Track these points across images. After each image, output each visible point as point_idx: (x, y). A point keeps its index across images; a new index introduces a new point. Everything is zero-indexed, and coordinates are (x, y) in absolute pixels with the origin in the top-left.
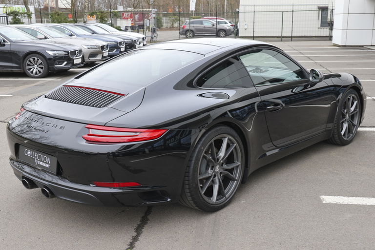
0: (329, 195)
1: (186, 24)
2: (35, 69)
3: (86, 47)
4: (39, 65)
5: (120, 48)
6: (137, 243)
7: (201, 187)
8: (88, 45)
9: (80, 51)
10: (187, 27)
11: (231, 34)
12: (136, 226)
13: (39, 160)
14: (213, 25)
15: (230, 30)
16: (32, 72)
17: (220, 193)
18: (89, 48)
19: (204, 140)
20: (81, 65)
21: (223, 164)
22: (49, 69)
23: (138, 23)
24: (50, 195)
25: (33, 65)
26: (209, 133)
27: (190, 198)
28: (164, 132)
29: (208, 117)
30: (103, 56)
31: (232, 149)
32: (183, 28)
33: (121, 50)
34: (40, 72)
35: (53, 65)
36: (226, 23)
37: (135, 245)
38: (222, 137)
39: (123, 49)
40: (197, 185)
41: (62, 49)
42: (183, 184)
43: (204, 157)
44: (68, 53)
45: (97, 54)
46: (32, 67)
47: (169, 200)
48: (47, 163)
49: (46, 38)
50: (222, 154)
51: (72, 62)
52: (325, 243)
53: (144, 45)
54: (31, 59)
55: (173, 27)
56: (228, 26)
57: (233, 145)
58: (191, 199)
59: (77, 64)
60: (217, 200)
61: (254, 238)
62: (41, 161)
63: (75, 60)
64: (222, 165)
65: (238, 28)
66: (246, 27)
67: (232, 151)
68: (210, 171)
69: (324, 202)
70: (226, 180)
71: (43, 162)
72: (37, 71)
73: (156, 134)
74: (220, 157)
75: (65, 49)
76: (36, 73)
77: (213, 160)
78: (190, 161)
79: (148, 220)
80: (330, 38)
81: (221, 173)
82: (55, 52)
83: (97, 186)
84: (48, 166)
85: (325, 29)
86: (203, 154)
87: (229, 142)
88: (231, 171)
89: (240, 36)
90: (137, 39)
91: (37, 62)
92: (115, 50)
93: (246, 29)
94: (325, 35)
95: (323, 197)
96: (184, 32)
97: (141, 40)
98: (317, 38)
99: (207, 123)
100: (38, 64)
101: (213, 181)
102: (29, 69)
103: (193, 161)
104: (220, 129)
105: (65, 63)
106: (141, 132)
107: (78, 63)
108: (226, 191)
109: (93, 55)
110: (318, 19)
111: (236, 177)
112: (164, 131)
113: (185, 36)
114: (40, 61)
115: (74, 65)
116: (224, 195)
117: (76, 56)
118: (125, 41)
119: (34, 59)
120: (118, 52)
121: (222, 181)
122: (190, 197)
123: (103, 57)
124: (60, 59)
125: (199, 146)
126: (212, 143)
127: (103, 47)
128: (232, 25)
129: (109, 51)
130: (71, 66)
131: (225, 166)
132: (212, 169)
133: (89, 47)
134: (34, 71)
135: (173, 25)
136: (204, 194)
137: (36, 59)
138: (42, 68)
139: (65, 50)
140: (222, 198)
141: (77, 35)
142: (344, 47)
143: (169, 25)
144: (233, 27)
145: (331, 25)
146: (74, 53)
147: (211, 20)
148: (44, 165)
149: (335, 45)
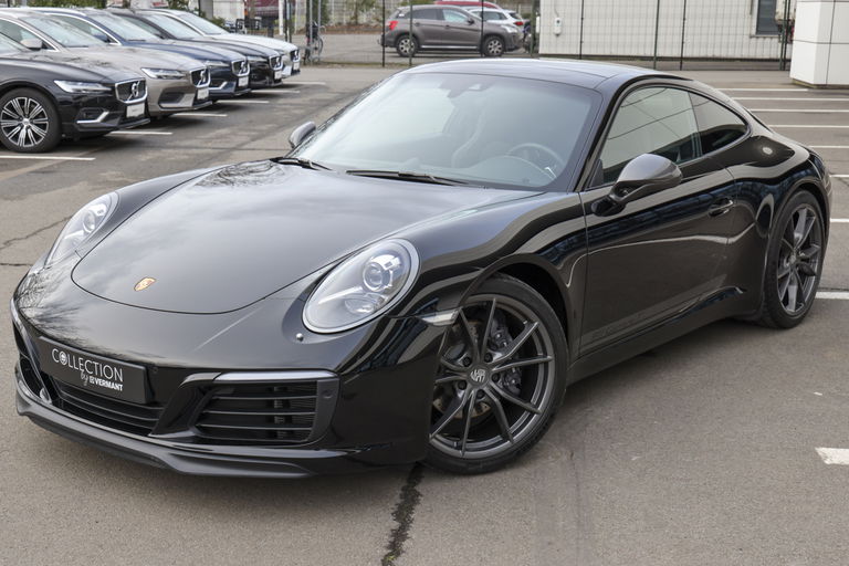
0: (838, 447)
1: (397, 17)
2: (26, 128)
3: (153, 74)
4: (37, 117)
5: (237, 79)
6: (406, 544)
8: (158, 70)
9: (143, 84)
10: (403, 25)
11: (517, 48)
12: (392, 506)
14: (472, 22)
15: (514, 35)
16: (16, 137)
18: (159, 77)
20: (144, 121)
22: (61, 129)
23: (260, 9)
25: (20, 119)
30: (196, 97)
32: (391, 27)
33: (240, 85)
34: (37, 137)
35: (74, 120)
36: (502, 17)
37: (404, 548)
39: (243, 82)
41: (99, 79)
44: (113, 88)
45: (183, 94)
46: (17, 123)
49: (45, 46)
51: (122, 112)
52: (844, 548)
53: (294, 72)
54: (15, 103)
55: (357, 23)
56: (508, 24)
59: (133, 119)
61: (678, 537)
63: (129, 108)
65: (537, 30)
66: (557, 30)
69: (828, 462)
72: (31, 135)
75: (105, 77)
76: (27, 140)
79: (419, 494)
80: (784, 64)
82: (80, 86)
85: (768, 40)
89: (540, 52)
90: (278, 54)
91: (31, 109)
92: (225, 83)
93: (558, 35)
94: (767, 57)
95: (822, 451)
96: (392, 40)
97: (286, 58)
98: (746, 63)
100: (32, 116)
102: (9, 129)
105: (105, 114)
107: (136, 114)
109: (171, 95)
110: (751, 13)
113: (394, 49)
114: (38, 109)
115: (127, 122)
117: (133, 98)
118: (250, 59)
119: (22, 102)
120: (231, 90)
123: (196, 102)
124: (92, 104)
127: (196, 75)
128: (517, 24)
129: (210, 86)
130: (120, 123)
133: (160, 73)
134: (22, 135)
135: (356, 17)
137: (28, 101)
138: (43, 127)
139: (105, 81)
141: (122, 40)
142: (823, 88)
143: (346, 19)
144: (521, 29)
145: (786, 30)
146: (126, 88)
147: (464, 9)
149: (797, 84)
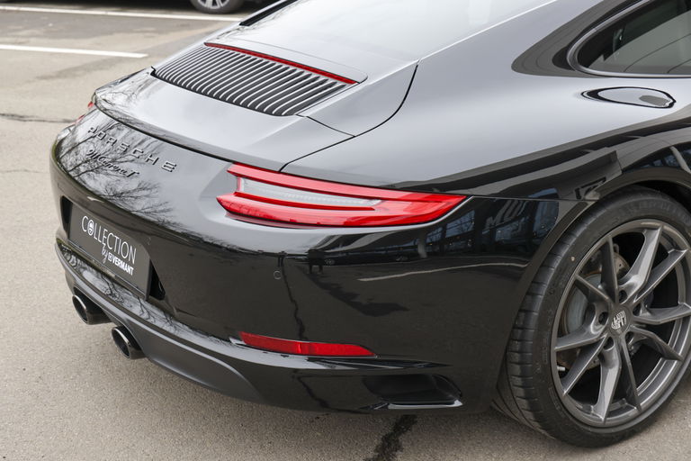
7: (560, 372)
13: (112, 251)
17: (623, 392)
19: (583, 235)
21: (638, 307)
24: (130, 349)
26: (599, 214)
27: (524, 403)
28: (453, 204)
29: (610, 160)
31: (672, 263)
38: (643, 228)
40: (548, 368)
42: (506, 360)
43: (577, 284)
47: (457, 403)
48: (127, 262)
50: (637, 279)
57: (676, 253)
58: (526, 407)
60: (610, 414)
62: (116, 254)
64: (636, 312)
67: (673, 271)
68: (594, 329)
70: (644, 357)
71: (120, 257)
73: (431, 208)
74: (631, 287)
77: (607, 297)
78: (531, 294)
81: (629, 335)
83: (250, 344)
84: (129, 270)
86: (576, 275)
87: (665, 243)
88: (664, 330)
99: (604, 179)
101: (601, 356)
103: (541, 297)
104: (636, 204)
106: (383, 199)
108: (640, 390)
111: (677, 348)
112: (454, 201)
116: (633, 401)
121: (632, 358)
122: (525, 401)
125: (564, 252)
126: (606, 245)
131: (645, 315)
132: (601, 321)
136: (571, 393)
140: (628, 408)
148: (122, 265)
